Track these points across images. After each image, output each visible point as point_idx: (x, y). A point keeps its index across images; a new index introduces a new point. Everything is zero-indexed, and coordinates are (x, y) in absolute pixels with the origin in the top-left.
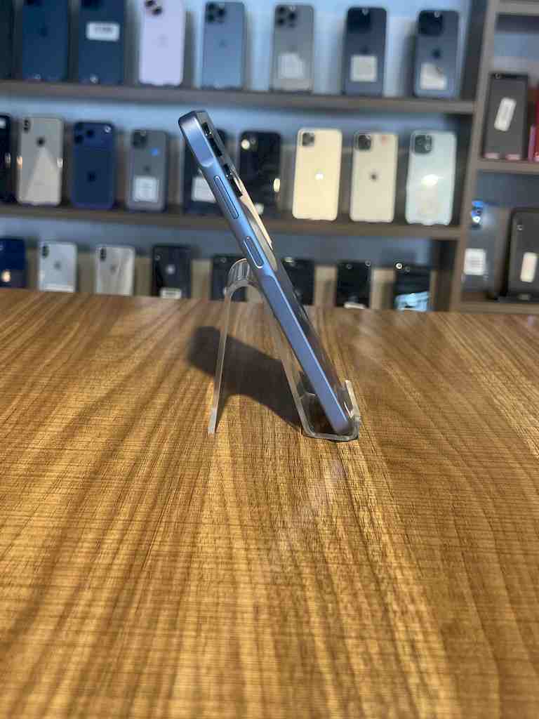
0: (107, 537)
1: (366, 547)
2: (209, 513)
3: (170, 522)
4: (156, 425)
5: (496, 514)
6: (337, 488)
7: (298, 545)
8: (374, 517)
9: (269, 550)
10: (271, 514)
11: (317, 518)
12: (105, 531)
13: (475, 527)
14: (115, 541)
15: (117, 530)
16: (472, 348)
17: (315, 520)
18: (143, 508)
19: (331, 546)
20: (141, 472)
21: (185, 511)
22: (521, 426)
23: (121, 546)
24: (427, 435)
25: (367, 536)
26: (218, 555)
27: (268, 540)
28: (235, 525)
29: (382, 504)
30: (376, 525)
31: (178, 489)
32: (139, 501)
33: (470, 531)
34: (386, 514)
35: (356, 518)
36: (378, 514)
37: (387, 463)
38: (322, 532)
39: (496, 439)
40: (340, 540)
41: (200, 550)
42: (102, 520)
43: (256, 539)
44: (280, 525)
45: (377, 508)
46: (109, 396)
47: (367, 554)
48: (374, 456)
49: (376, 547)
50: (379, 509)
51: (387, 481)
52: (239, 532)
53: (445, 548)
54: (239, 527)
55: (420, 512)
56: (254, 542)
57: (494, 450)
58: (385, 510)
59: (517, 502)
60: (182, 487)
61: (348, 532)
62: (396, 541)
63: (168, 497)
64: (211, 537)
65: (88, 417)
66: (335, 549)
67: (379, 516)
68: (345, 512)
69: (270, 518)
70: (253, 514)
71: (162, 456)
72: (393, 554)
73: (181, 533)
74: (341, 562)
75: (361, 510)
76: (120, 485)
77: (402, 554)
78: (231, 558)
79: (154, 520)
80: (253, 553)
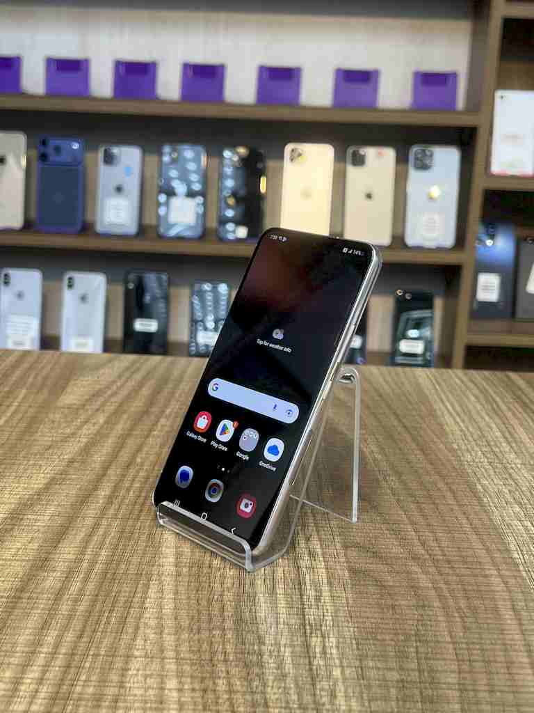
0: (26, 676)
1: (314, 685)
2: (143, 643)
3: (98, 655)
4: (96, 526)
5: (464, 638)
6: (290, 606)
7: (238, 683)
8: (327, 644)
9: (205, 691)
10: (212, 643)
11: (263, 647)
12: (25, 667)
13: (438, 656)
14: (35, 681)
15: (39, 666)
16: (460, 417)
17: (260, 650)
18: (70, 637)
19: (275, 684)
20: (72, 589)
21: (117, 641)
22: (504, 520)
23: (41, 687)
24: (397, 533)
25: (317, 670)
26: (147, 698)
27: (205, 678)
28: (170, 659)
29: (338, 626)
30: (328, 656)
31: (111, 611)
32: (65, 628)
33: (432, 662)
34: (341, 640)
35: (307, 646)
36: (333, 640)
37: (350, 571)
38: (266, 665)
39: (474, 537)
40: (286, 676)
41: (127, 692)
42: (23, 652)
43: (192, 677)
44: (221, 657)
45: (331, 633)
46: (48, 486)
47: (314, 695)
48: (335, 562)
49: (325, 684)
50: (334, 634)
51: (346, 596)
52: (173, 667)
53: (402, 685)
54: (174, 660)
55: (379, 637)
56: (189, 680)
57: (470, 552)
58: (340, 636)
59: (489, 621)
60: (116, 609)
61: (296, 665)
62: (348, 676)
63: (98, 623)
64: (141, 675)
65: (21, 517)
66: (279, 688)
67: (332, 642)
68: (295, 639)
69: (211, 648)
70: (192, 643)
71: (99, 567)
72: (343, 694)
73: (109, 669)
74: (283, 705)
75: (314, 635)
76: (47, 607)
77: (354, 693)
78: (161, 703)
79: (80, 653)
80: (186, 695)
